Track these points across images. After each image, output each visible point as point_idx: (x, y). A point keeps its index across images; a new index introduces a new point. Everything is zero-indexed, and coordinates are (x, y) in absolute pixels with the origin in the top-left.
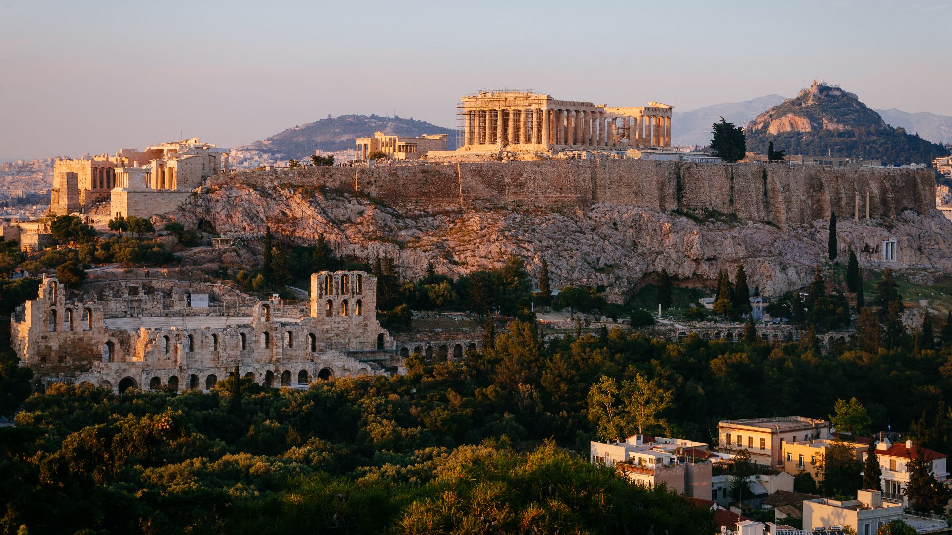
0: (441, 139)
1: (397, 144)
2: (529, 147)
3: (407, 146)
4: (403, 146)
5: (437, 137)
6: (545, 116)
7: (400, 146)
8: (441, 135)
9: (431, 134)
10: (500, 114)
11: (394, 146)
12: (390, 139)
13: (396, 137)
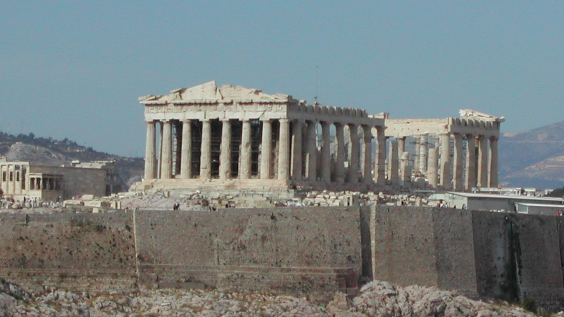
0: (103, 169)
1: (28, 176)
2: (253, 183)
3: (44, 180)
4: (38, 179)
5: (97, 165)
6: (283, 131)
7: (32, 180)
8: (104, 163)
9: (87, 160)
10: (206, 127)
11: (23, 180)
12: (17, 167)
13: (27, 163)
